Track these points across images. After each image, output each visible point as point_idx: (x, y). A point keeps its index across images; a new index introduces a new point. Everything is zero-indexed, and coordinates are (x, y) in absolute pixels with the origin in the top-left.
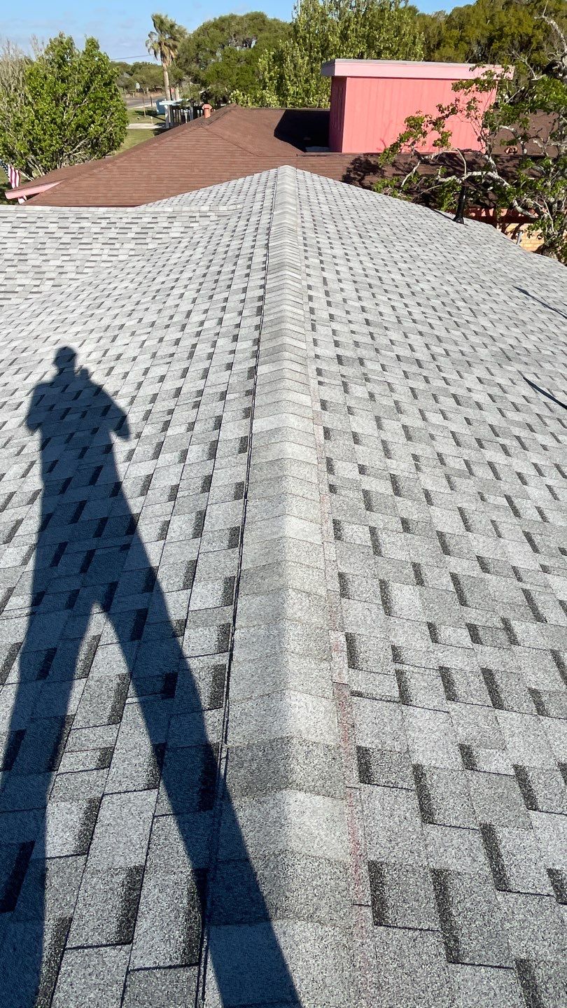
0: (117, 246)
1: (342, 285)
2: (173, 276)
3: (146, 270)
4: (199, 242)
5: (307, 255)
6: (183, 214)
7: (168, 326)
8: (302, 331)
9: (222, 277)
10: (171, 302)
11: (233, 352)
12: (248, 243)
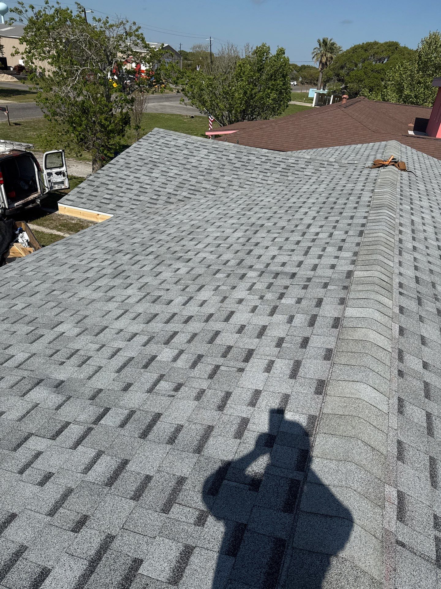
0: (269, 174)
1: (425, 228)
2: (302, 200)
3: (284, 192)
4: (323, 181)
5: (402, 202)
6: (316, 161)
7: (293, 231)
8: (391, 253)
9: (337, 206)
10: (298, 216)
11: (337, 257)
12: (359, 186)
